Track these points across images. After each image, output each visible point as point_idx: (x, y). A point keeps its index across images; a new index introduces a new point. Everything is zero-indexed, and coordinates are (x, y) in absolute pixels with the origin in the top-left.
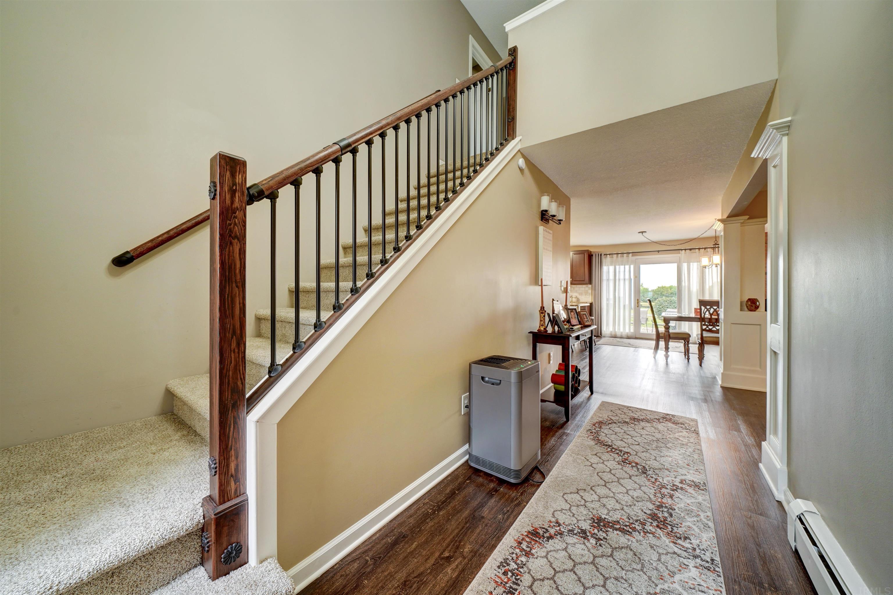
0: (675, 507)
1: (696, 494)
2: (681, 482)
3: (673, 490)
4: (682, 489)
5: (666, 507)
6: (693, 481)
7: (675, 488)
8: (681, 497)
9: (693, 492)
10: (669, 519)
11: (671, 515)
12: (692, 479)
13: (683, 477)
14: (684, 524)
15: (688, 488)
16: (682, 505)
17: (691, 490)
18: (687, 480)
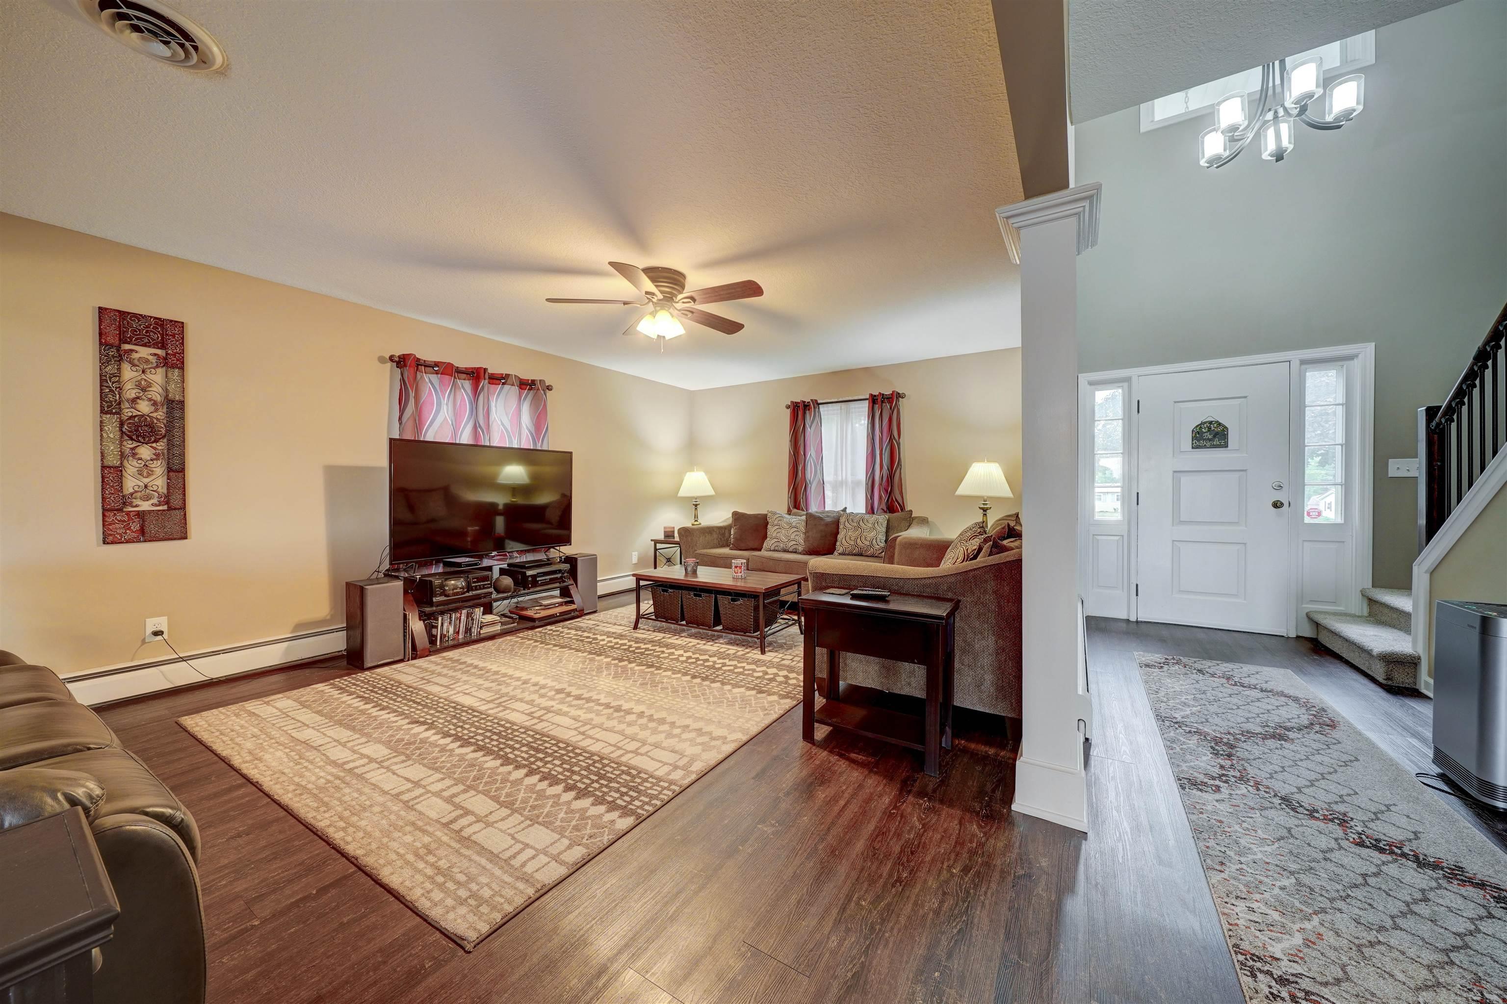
0: (1211, 755)
1: (1192, 772)
2: (1218, 789)
3: (1223, 775)
4: (1214, 778)
5: (1222, 755)
6: (1201, 790)
7: (1224, 778)
8: (1209, 767)
9: (1196, 774)
10: (1213, 744)
11: (1212, 747)
12: (1204, 795)
13: (1217, 796)
14: (1196, 741)
15: (1206, 780)
16: (1204, 758)
17: (1201, 778)
18: (1211, 791)
